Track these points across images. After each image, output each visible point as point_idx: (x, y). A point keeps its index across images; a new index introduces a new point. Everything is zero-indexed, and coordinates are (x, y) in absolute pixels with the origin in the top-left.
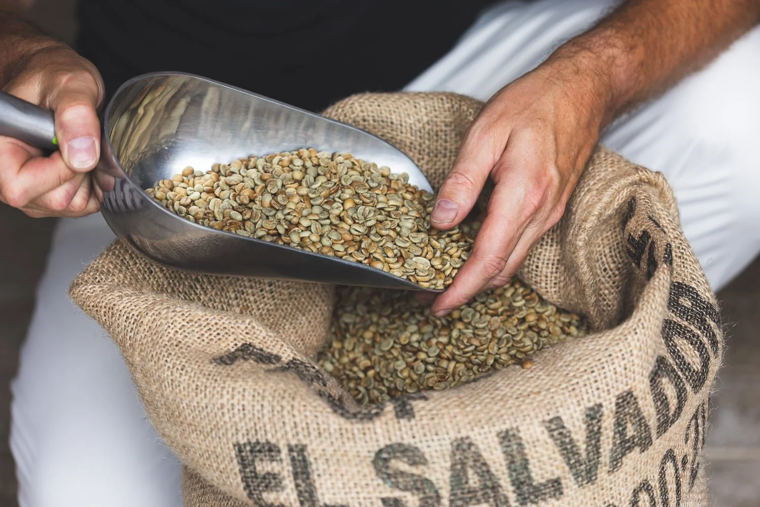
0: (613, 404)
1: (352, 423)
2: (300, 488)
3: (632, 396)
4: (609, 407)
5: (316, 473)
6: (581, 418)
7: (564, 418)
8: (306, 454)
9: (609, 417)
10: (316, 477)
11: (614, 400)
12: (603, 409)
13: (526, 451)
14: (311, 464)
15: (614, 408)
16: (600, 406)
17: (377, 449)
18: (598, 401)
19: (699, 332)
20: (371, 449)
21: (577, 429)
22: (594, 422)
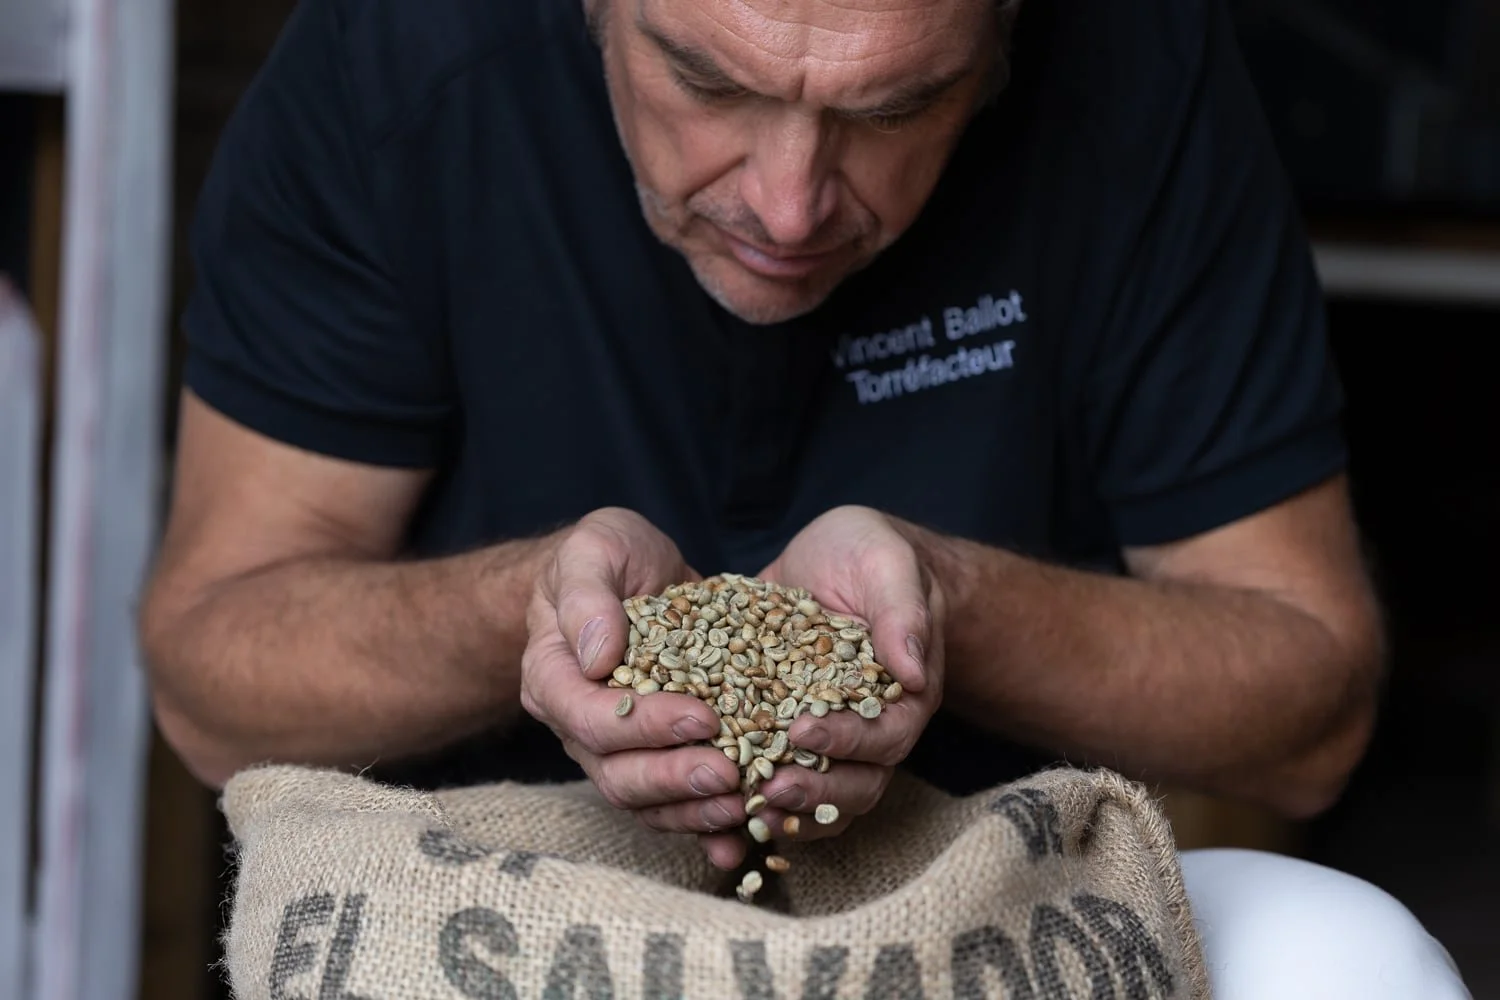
0: (871, 960)
1: (433, 864)
2: (332, 966)
3: (910, 959)
4: (862, 960)
5: (360, 944)
6: (800, 956)
7: (769, 947)
8: (361, 910)
9: (856, 979)
10: (357, 951)
11: (874, 952)
12: (850, 960)
13: (685, 981)
14: (361, 929)
15: (871, 968)
16: (845, 952)
17: (452, 911)
18: (844, 943)
19: (1111, 961)
20: (444, 910)
21: (788, 974)
22: (826, 976)
